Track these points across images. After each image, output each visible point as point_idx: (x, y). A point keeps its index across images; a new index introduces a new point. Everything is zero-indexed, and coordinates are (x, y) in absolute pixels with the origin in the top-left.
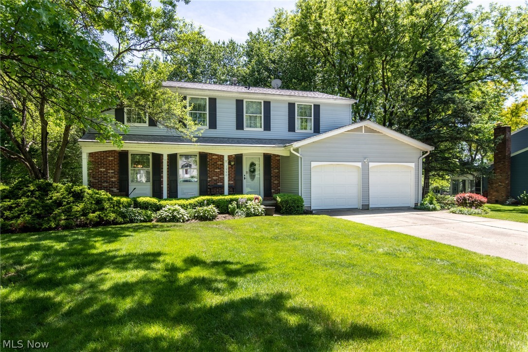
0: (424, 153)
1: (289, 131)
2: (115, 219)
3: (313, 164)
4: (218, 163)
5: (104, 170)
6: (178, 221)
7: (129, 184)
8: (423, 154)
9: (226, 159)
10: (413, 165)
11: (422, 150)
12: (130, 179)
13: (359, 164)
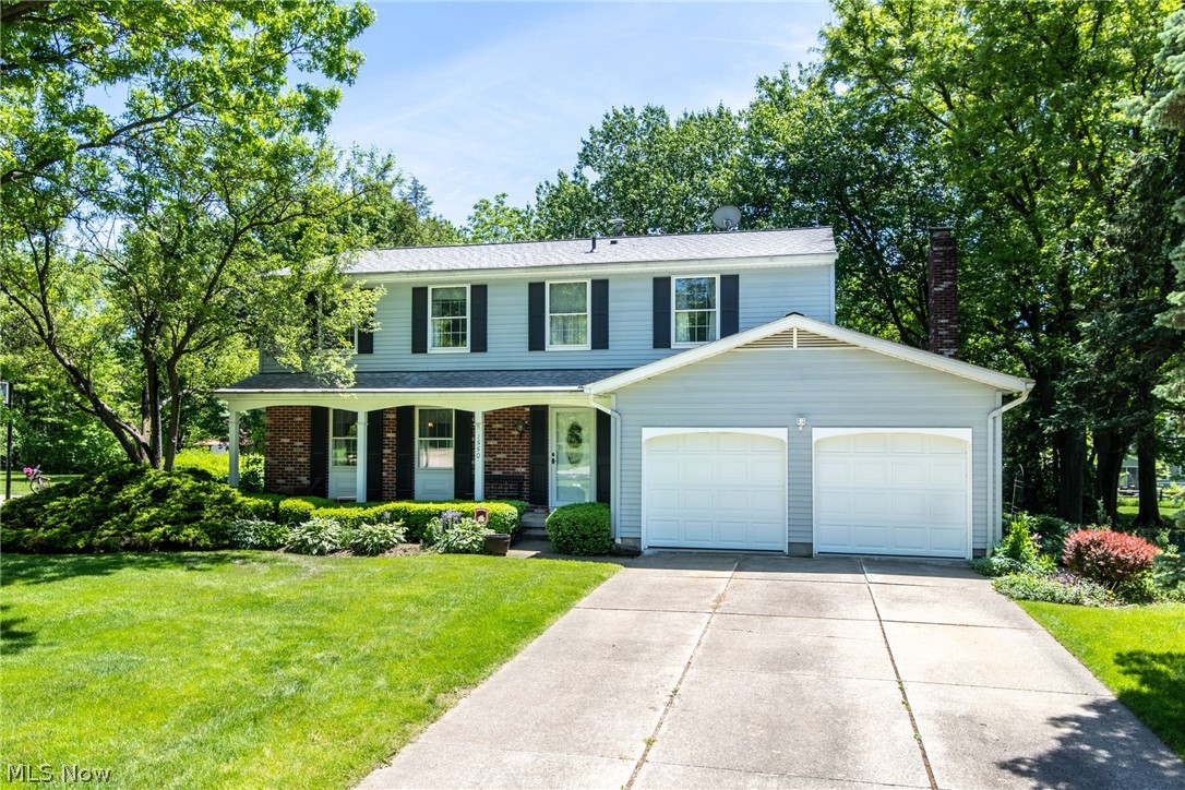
0: (1008, 398)
1: (655, 347)
2: (197, 539)
3: (647, 433)
4: (494, 426)
5: (288, 441)
6: (308, 551)
7: (330, 469)
8: (1004, 403)
9: (479, 420)
10: (965, 435)
11: (999, 390)
12: (331, 460)
13: (782, 433)
